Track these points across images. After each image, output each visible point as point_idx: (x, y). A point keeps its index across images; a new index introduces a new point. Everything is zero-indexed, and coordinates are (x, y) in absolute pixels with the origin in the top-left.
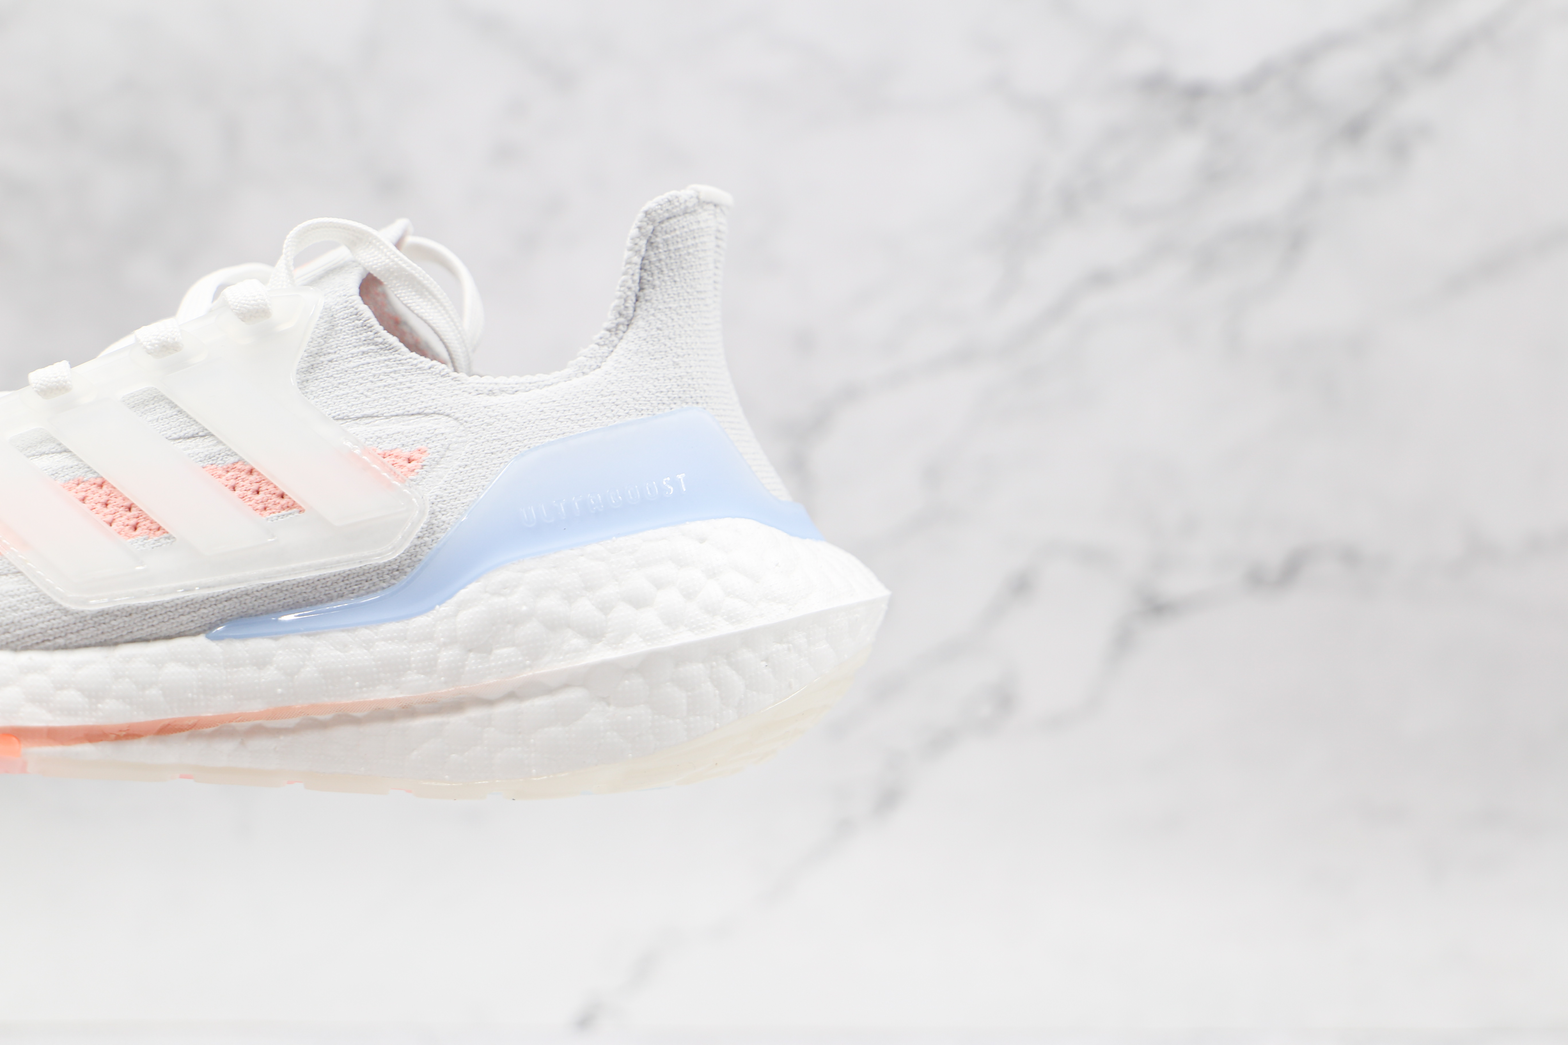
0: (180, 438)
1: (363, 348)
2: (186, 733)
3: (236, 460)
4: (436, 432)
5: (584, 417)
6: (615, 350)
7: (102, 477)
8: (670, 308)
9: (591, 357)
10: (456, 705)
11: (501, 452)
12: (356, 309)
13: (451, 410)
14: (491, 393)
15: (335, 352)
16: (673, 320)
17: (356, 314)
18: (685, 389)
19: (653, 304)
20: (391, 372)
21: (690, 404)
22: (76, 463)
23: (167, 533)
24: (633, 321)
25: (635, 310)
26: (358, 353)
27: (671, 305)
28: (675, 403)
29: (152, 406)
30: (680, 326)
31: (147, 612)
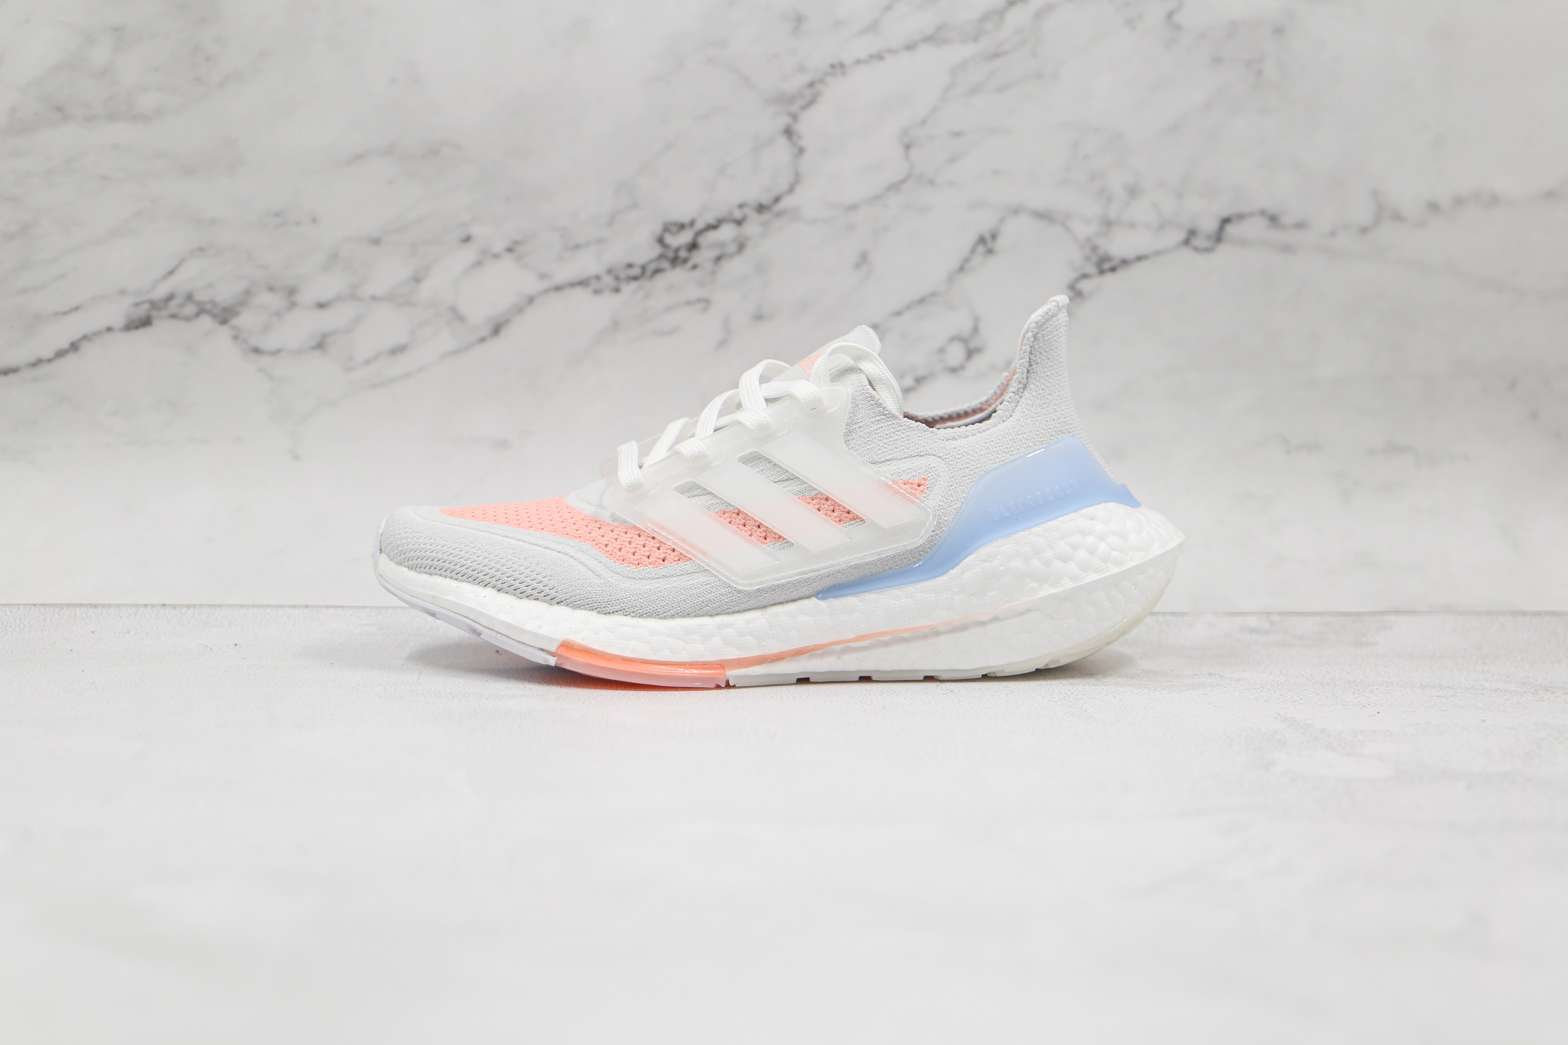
0: (779, 481)
1: (878, 418)
2: (807, 655)
3: (817, 493)
4: (930, 466)
5: (1011, 449)
6: (1019, 404)
7: (737, 508)
8: (1048, 375)
9: (1006, 411)
10: (964, 628)
11: (970, 475)
12: (870, 394)
13: (935, 452)
14: (954, 439)
15: (861, 422)
16: (1050, 382)
17: (871, 397)
18: (1062, 425)
19: (1038, 374)
20: (896, 431)
21: (1066, 433)
22: (719, 501)
23: (786, 539)
24: (1027, 386)
25: (1027, 379)
26: (875, 421)
27: (1048, 374)
28: (1058, 435)
29: (756, 462)
30: (1054, 385)
31: (783, 587)
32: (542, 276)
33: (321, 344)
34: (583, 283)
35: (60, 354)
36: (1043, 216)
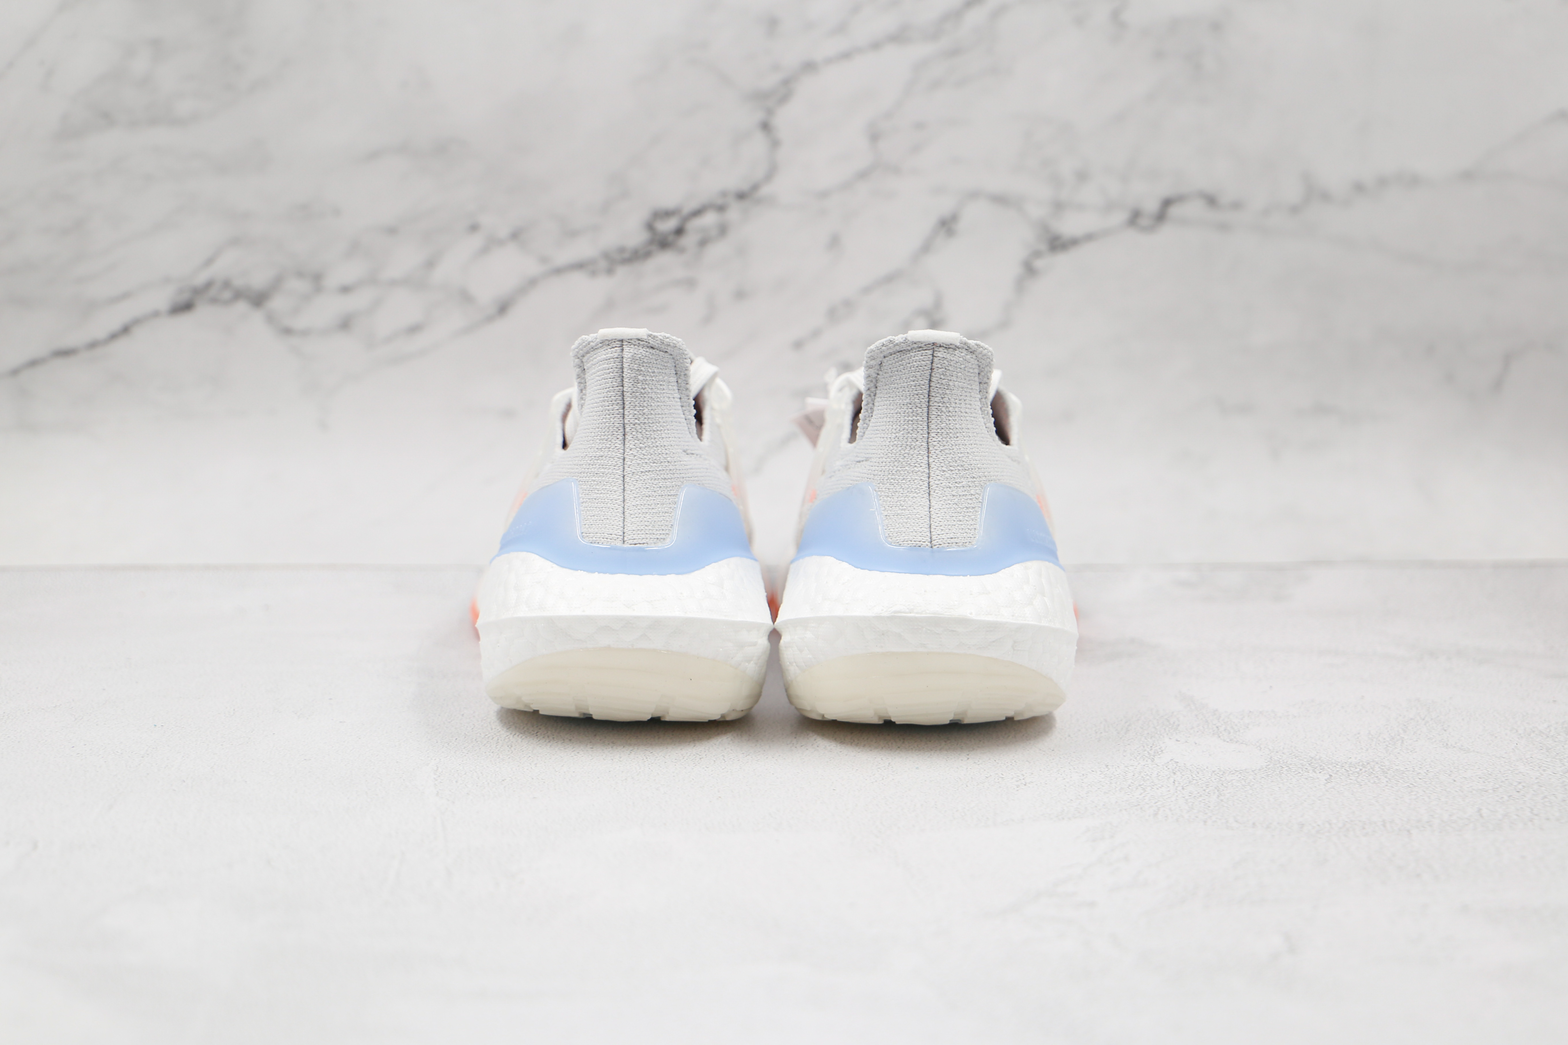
32: (544, 260)
33: (345, 324)
34: (580, 266)
35: (114, 336)
36: (1000, 200)
